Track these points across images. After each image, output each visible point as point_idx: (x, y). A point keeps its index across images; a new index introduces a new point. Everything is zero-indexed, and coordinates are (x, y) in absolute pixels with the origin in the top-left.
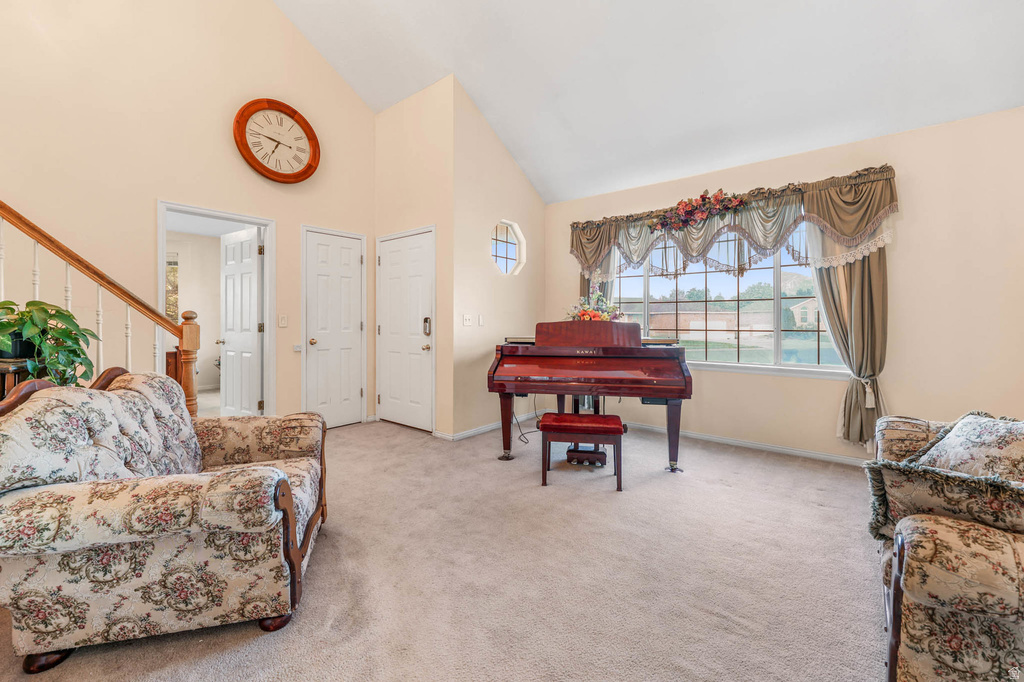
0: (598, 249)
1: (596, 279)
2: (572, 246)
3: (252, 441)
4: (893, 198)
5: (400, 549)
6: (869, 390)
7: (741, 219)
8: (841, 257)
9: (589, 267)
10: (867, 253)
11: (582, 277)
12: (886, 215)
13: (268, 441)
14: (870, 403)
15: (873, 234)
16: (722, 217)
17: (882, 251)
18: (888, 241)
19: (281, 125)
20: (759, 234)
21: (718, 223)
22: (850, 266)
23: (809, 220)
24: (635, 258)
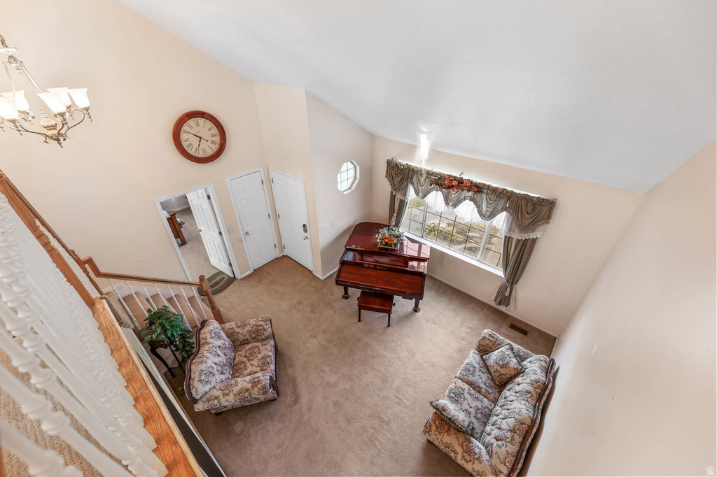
0: (401, 181)
1: (399, 197)
2: (387, 173)
3: (248, 336)
4: (549, 217)
5: (305, 363)
6: (508, 289)
7: (478, 197)
8: (517, 236)
9: (395, 190)
10: (527, 238)
11: (392, 192)
12: (543, 224)
13: (253, 335)
14: (507, 294)
15: (534, 230)
16: (469, 191)
17: (534, 241)
18: (538, 236)
19: (198, 125)
20: (484, 208)
21: (465, 193)
22: (518, 241)
23: (508, 212)
24: (420, 194)
